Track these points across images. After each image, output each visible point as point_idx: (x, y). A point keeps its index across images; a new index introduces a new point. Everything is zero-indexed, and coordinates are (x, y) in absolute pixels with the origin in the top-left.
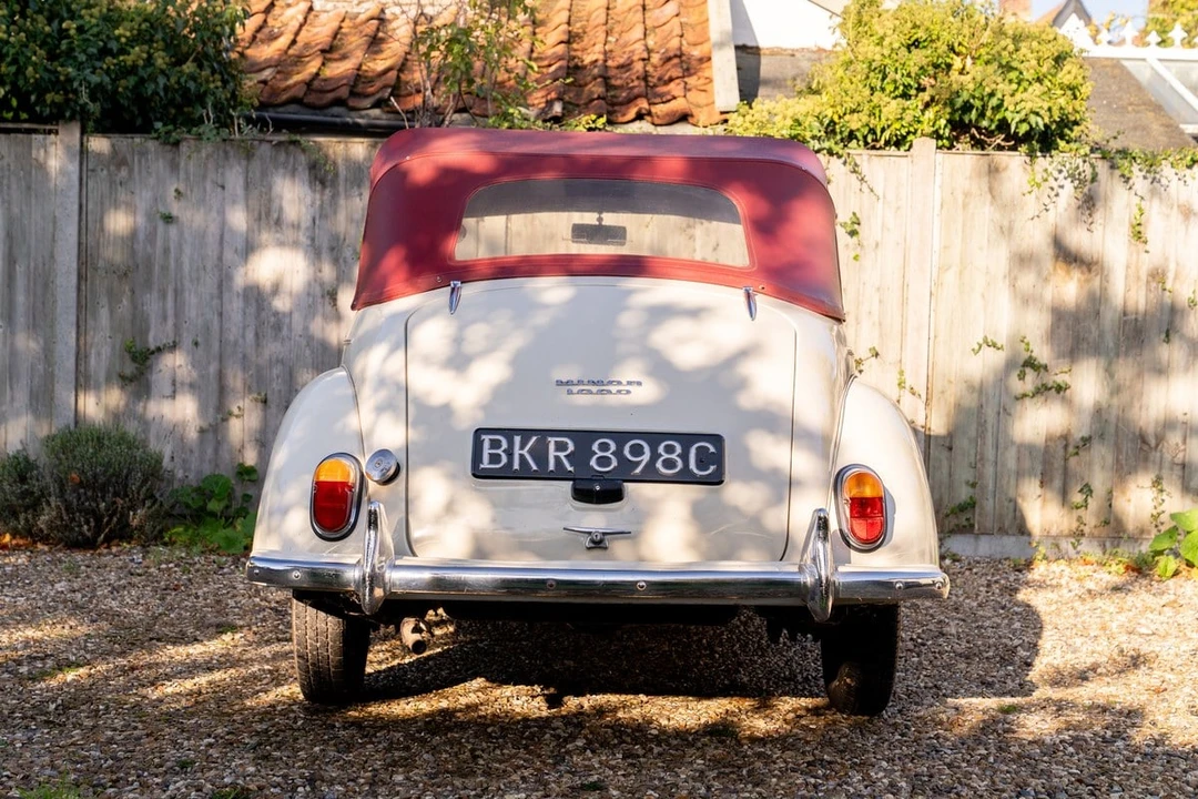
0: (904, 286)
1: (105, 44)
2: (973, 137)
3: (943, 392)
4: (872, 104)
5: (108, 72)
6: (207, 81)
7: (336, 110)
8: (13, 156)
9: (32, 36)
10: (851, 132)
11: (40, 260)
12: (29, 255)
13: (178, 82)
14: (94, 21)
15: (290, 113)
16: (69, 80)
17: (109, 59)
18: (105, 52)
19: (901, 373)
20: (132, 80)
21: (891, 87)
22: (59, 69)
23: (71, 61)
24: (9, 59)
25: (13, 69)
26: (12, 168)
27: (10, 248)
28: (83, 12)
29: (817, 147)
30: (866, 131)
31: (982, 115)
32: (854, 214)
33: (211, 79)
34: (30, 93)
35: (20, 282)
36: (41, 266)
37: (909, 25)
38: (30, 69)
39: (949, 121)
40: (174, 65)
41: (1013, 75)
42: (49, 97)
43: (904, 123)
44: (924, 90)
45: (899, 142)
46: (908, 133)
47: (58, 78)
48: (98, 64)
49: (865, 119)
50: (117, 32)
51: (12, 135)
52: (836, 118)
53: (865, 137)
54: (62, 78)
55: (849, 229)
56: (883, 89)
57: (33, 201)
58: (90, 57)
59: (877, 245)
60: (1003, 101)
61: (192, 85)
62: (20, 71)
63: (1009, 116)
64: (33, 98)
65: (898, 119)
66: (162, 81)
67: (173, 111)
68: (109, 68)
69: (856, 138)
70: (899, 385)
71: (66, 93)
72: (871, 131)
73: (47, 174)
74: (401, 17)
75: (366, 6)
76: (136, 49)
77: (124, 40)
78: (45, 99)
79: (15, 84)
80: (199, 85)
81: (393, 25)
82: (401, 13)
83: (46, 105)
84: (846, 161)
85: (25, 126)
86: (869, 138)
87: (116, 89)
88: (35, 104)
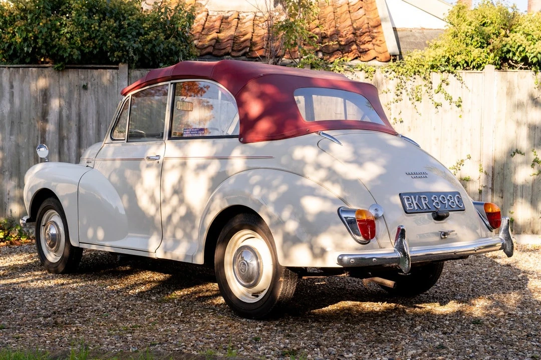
0: (482, 128)
1: (139, 30)
2: (509, 64)
3: (498, 173)
4: (467, 51)
5: (140, 42)
6: (180, 45)
8: (99, 79)
9: (109, 28)
10: (457, 63)
12: (106, 121)
13: (168, 46)
14: (134, 21)
16: (125, 46)
17: (141, 37)
18: (139, 34)
19: (481, 165)
20: (149, 46)
21: (476, 43)
22: (120, 41)
23: (124, 38)
24: (99, 38)
25: (101, 42)
26: (99, 84)
27: (99, 118)
28: (129, 17)
29: (443, 69)
30: (463, 62)
31: (514, 54)
32: (460, 98)
33: (181, 45)
34: (108, 52)
35: (103, 133)
37: (481, 17)
38: (109, 42)
39: (500, 58)
40: (165, 39)
41: (529, 37)
42: (116, 54)
43: (481, 58)
44: (490, 44)
45: (479, 66)
46: (483, 63)
47: (120, 45)
48: (136, 39)
49: (463, 57)
50: (144, 25)
51: (99, 70)
52: (450, 57)
53: (463, 65)
54: (122, 45)
55: (458, 105)
56: (472, 44)
57: (108, 98)
58: (133, 36)
59: (469, 111)
60: (525, 48)
61: (173, 47)
62: (105, 43)
63: (528, 55)
64: (109, 54)
65: (478, 57)
66: (162, 46)
67: (165, 59)
68: (140, 41)
69: (459, 65)
70: (480, 170)
71: (123, 52)
72: (466, 62)
73: (114, 86)
74: (247, 17)
75: (231, 13)
76: (152, 32)
77: (146, 29)
78: (114, 55)
79: (101, 48)
80: (176, 47)
81: (244, 21)
82: (247, 16)
83: (114, 57)
84: (456, 75)
85: (105, 66)
86: (465, 65)
87: (143, 49)
88: (109, 57)
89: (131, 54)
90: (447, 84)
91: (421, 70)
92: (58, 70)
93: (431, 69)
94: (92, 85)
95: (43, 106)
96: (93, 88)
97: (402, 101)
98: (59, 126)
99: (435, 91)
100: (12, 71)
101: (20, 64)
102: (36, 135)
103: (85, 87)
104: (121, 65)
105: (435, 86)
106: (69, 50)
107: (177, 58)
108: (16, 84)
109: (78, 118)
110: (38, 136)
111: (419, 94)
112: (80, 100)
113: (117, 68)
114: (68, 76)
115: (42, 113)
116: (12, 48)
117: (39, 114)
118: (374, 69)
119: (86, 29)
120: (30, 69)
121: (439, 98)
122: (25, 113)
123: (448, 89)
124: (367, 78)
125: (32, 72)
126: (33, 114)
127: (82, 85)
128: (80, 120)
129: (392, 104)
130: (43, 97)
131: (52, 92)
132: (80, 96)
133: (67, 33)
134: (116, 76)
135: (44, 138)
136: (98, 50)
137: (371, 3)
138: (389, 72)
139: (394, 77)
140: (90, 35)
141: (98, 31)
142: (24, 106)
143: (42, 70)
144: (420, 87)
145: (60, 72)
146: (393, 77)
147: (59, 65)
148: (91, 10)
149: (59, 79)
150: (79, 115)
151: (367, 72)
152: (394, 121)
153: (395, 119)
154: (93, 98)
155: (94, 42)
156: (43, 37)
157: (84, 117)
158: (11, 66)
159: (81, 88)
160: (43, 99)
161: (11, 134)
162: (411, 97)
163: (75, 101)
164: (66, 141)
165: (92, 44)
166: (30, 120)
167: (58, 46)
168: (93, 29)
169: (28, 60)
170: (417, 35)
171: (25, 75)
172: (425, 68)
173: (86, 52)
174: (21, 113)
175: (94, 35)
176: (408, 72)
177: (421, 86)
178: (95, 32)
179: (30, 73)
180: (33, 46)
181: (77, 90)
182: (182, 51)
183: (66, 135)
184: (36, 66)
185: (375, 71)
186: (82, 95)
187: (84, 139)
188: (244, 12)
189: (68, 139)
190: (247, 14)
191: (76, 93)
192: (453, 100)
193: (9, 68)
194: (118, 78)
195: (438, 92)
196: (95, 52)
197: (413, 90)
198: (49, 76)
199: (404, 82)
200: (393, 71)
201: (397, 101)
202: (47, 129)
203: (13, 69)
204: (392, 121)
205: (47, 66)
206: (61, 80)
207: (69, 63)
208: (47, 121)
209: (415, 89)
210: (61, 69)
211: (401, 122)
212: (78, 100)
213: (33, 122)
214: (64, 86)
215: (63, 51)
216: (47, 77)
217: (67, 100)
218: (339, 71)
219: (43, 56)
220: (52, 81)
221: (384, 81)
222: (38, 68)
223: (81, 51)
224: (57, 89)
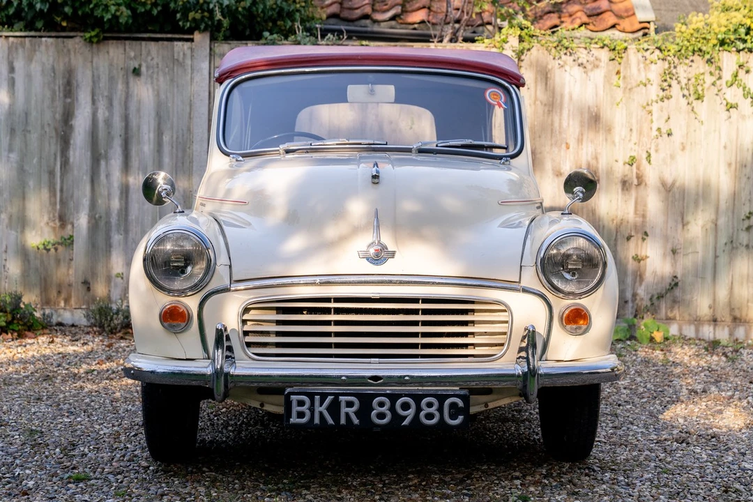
7: (364, 22)
8: (160, 57)
11: (181, 131)
12: (172, 128)
15: (330, 24)
16: (207, 2)
26: (160, 66)
27: (159, 124)
29: (741, 46)
34: (178, 12)
35: (166, 149)
36: (181, 136)
42: (191, 15)
51: (160, 43)
52: (752, 26)
54: (201, 1)
57: (176, 90)
64: (178, 16)
67: (272, 24)
71: (203, 11)
73: (185, 70)
78: (188, 17)
79: (166, 6)
80: (290, 5)
83: (188, 21)
85: (169, 36)
87: (237, 8)
88: (180, 20)
89: (218, 16)
90: (747, 72)
91: (704, 48)
92: (90, 41)
93: (721, 45)
94: (148, 68)
95: (65, 102)
96: (150, 73)
97: (671, 100)
98: (93, 137)
99: (727, 83)
100: (13, 42)
101: (25, 31)
102: (52, 152)
103: (136, 72)
104: (197, 36)
105: (727, 75)
106: (113, 9)
107: (290, 23)
108: (19, 65)
109: (123, 124)
110: (55, 155)
111: (700, 88)
112: (127, 93)
113: (192, 40)
114: (108, 52)
115: (64, 114)
117: (58, 116)
118: (626, 45)
120: (44, 39)
121: (733, 94)
122: (34, 113)
123: (749, 81)
124: (613, 59)
125: (47, 46)
126: (48, 116)
127: (132, 68)
128: (127, 127)
129: (654, 104)
130: (65, 87)
131: (80, 80)
132: (128, 87)
134: (188, 53)
135: (66, 157)
136: (159, 8)
138: (650, 51)
139: (659, 59)
142: (33, 102)
143: (64, 42)
144: (701, 77)
145: (94, 46)
146: (656, 58)
147: (93, 33)
149: (92, 57)
150: (126, 119)
151: (614, 49)
152: (657, 133)
153: (659, 129)
154: (150, 89)
157: (134, 122)
158: (11, 34)
159: (130, 73)
160: (65, 91)
161: (10, 150)
162: (686, 92)
163: (119, 93)
164: (103, 163)
166: (43, 127)
169: (39, 24)
171: (35, 51)
172: (711, 45)
173: (141, 12)
174: (27, 114)
176: (683, 51)
177: (703, 74)
179: (43, 48)
181: (123, 76)
182: (298, 11)
183: (103, 151)
184: (53, 34)
185: (626, 49)
186: (131, 84)
187: (133, 159)
189: (107, 158)
191: (120, 81)
193: (7, 37)
194: (192, 56)
195: (732, 85)
196: (155, 12)
197: (689, 80)
198: (75, 53)
199: (675, 67)
200: (657, 48)
201: (662, 100)
202: (72, 142)
203: (14, 40)
204: (655, 133)
205: (72, 34)
206: (95, 60)
207: (110, 30)
208: (71, 127)
209: (693, 80)
210: (95, 40)
211: (669, 135)
212: (124, 93)
213: (47, 129)
214: (101, 69)
215: (103, 10)
216: (72, 53)
217: (106, 94)
218: (567, 48)
219: (66, 17)
220: (80, 59)
221: (642, 66)
222: (57, 37)
223: (133, 10)
224: (89, 73)
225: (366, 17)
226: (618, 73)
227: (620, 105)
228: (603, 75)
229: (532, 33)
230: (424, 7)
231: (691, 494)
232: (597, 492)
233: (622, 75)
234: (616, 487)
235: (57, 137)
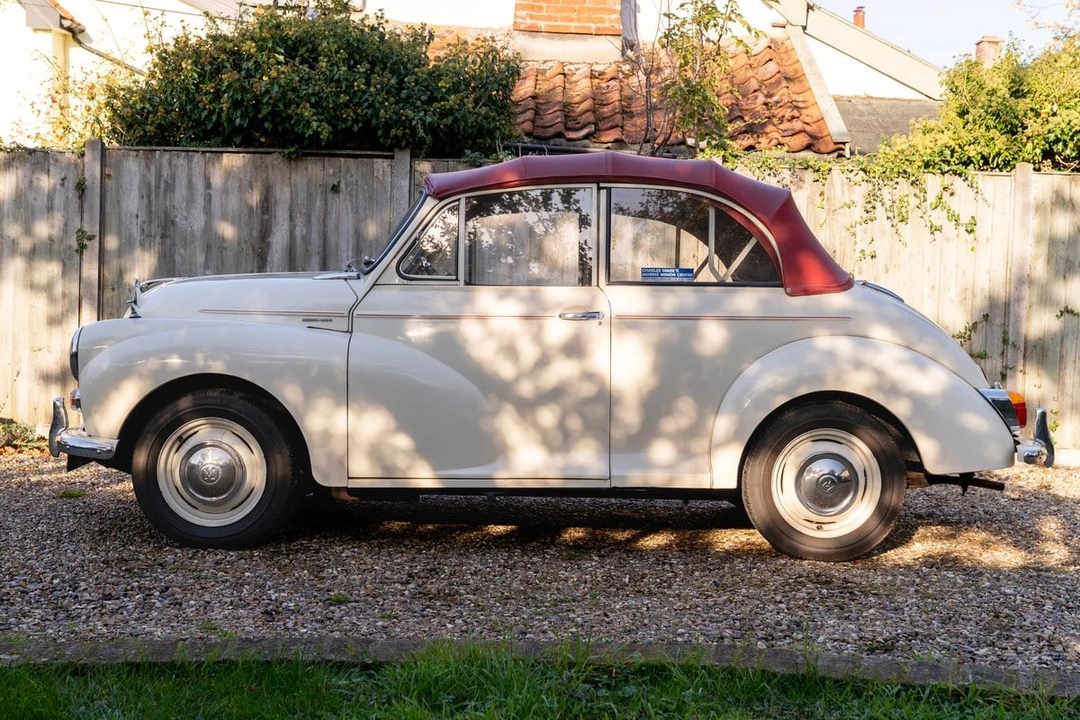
1: (432, 93)
2: (1054, 162)
3: (1034, 346)
4: (987, 138)
5: (434, 113)
6: (494, 119)
7: (557, 140)
8: (360, 174)
10: (969, 158)
12: (371, 246)
13: (477, 121)
14: (424, 76)
16: (409, 120)
17: (435, 105)
18: (432, 99)
19: (1005, 332)
20: (449, 120)
21: (1002, 126)
22: (402, 111)
23: (408, 105)
24: (366, 104)
25: (369, 112)
26: (359, 183)
27: (358, 242)
28: (416, 70)
29: (945, 168)
30: (979, 157)
31: (1065, 145)
32: (973, 217)
33: (498, 118)
34: (379, 128)
37: (1008, 81)
38: (382, 111)
39: (1042, 151)
40: (474, 108)
42: (393, 132)
43: (1011, 152)
44: (1026, 128)
45: (1007, 164)
46: (1013, 159)
47: (400, 118)
48: (428, 108)
49: (980, 149)
50: (440, 84)
51: (360, 159)
52: (957, 148)
53: (978, 162)
54: (403, 118)
55: (969, 229)
56: (995, 127)
58: (422, 102)
59: (988, 240)
61: (484, 123)
62: (375, 114)
64: (380, 132)
65: (1006, 149)
68: (435, 110)
69: (972, 162)
70: (1004, 341)
71: (404, 130)
72: (983, 157)
73: (385, 187)
74: (577, 72)
75: (550, 64)
76: (453, 97)
77: (444, 90)
78: (389, 134)
79: (367, 122)
80: (490, 123)
81: (574, 79)
82: (576, 69)
83: (389, 138)
84: (967, 179)
85: (369, 153)
86: (981, 162)
87: (439, 126)
88: (380, 137)
89: (421, 133)
90: (952, 194)
91: (909, 170)
92: (289, 158)
93: (925, 168)
94: (346, 184)
95: (262, 219)
96: (349, 189)
97: (874, 221)
98: (290, 254)
99: (931, 206)
100: (209, 158)
101: (222, 146)
102: (249, 269)
103: (335, 189)
104: (398, 154)
105: (932, 198)
106: (314, 124)
107: (490, 141)
108: (216, 181)
109: (322, 241)
111: (904, 210)
112: (326, 210)
113: (392, 157)
114: (306, 169)
115: (261, 231)
116: (214, 118)
117: (255, 233)
118: (830, 166)
119: (344, 88)
120: (241, 155)
121: (938, 217)
122: (230, 230)
123: (954, 203)
124: (817, 181)
126: (245, 234)
127: (331, 185)
128: (325, 245)
129: (858, 225)
130: (263, 204)
131: (278, 197)
132: (326, 204)
133: (313, 94)
134: (388, 170)
136: (360, 125)
137: (786, 52)
138: (855, 172)
139: (863, 181)
140: (350, 101)
141: (364, 92)
143: (262, 158)
144: (906, 199)
145: (293, 162)
146: (861, 180)
147: (292, 150)
148: (351, 56)
149: (290, 175)
150: (324, 236)
151: (818, 171)
152: (860, 255)
153: (862, 251)
154: (349, 207)
155: (355, 112)
156: (272, 101)
157: (332, 240)
158: (209, 149)
159: (329, 190)
160: (262, 207)
161: (206, 267)
162: (891, 215)
163: (317, 210)
165: (352, 114)
166: (239, 244)
167: (296, 117)
168: (356, 88)
169: (238, 140)
170: (861, 107)
172: (915, 167)
173: (342, 129)
175: (356, 100)
176: (888, 173)
177: (907, 196)
178: (359, 94)
180: (251, 115)
181: (322, 193)
182: (498, 129)
183: (300, 269)
184: (251, 150)
185: (830, 170)
186: (330, 201)
188: (571, 64)
190: (577, 66)
191: (319, 199)
192: (960, 222)
193: (203, 152)
194: (392, 173)
195: (936, 208)
196: (356, 128)
197: (894, 202)
198: (273, 168)
199: (879, 189)
200: (861, 169)
201: (866, 222)
202: (269, 259)
203: (212, 155)
204: (858, 255)
205: (270, 150)
206: (293, 176)
207: (309, 147)
208: (269, 245)
209: (898, 202)
210: (294, 156)
211: (872, 257)
212: (322, 211)
213: (244, 246)
214: (300, 186)
215: (304, 125)
216: (270, 170)
217: (304, 211)
218: (771, 169)
219: (265, 133)
220: (278, 176)
221: (846, 187)
222: (254, 153)
223: (334, 127)
224: (287, 190)
225: (560, 135)
226: (822, 194)
227: (824, 226)
228: (806, 195)
229: (735, 153)
230: (617, 126)
231: (963, 619)
232: (866, 617)
233: (826, 196)
234: (883, 611)
235: (254, 254)
